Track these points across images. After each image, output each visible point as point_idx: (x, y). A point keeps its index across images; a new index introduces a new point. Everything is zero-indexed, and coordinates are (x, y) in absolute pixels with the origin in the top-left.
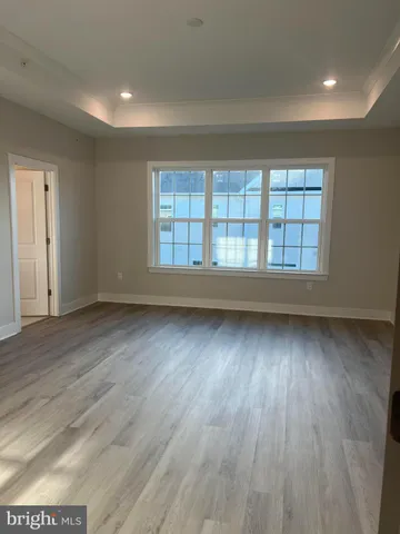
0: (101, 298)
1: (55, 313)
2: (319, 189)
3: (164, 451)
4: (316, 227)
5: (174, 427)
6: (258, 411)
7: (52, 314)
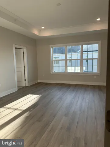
0: (39, 81)
1: (27, 85)
2: (97, 51)
3: (51, 123)
4: (96, 60)
5: (54, 116)
6: (79, 112)
7: (26, 86)
